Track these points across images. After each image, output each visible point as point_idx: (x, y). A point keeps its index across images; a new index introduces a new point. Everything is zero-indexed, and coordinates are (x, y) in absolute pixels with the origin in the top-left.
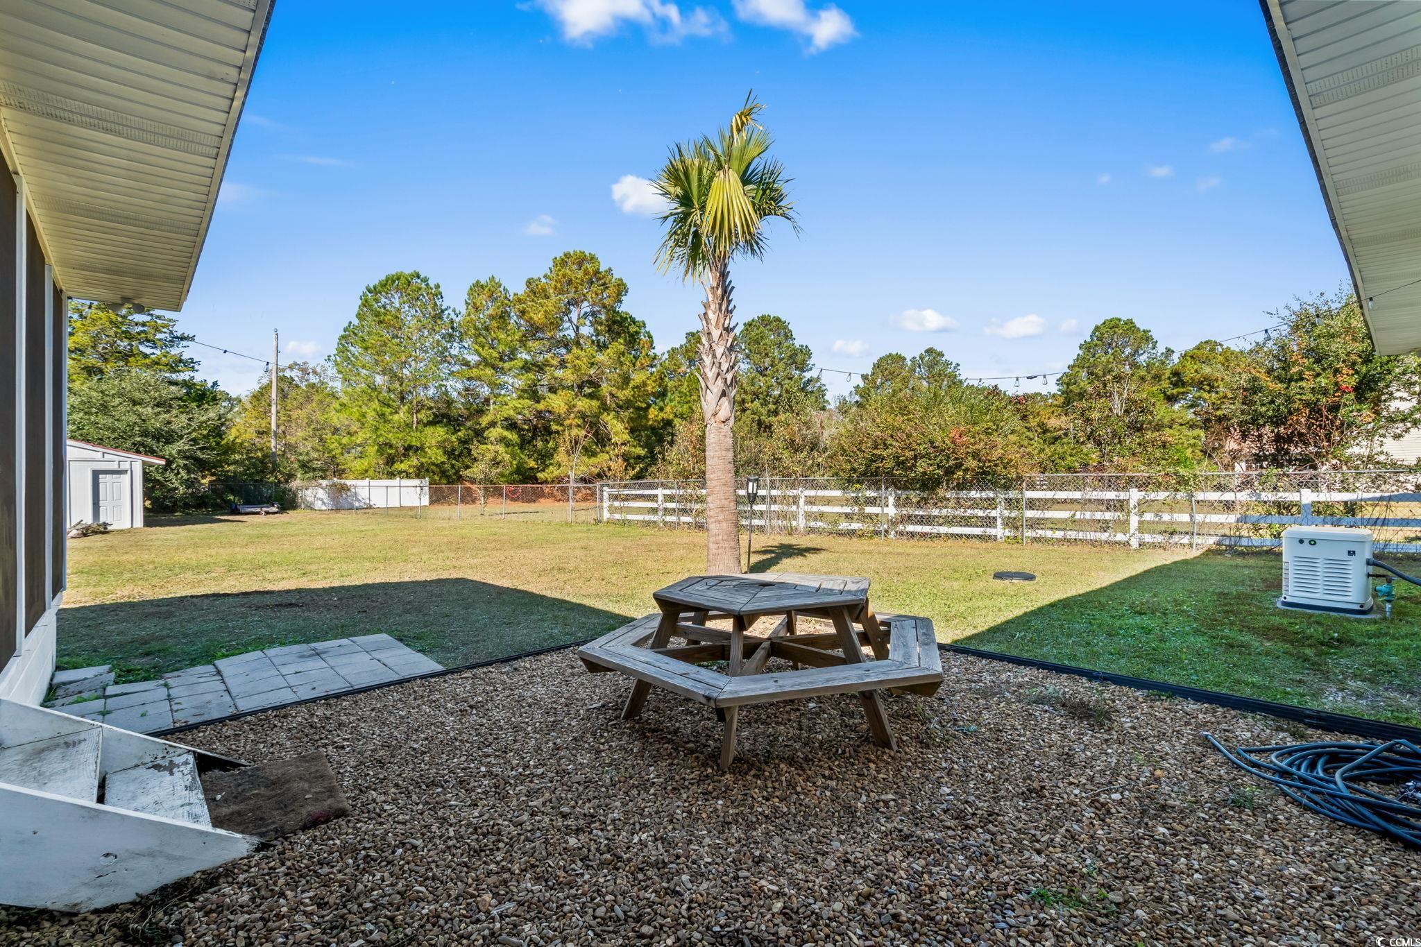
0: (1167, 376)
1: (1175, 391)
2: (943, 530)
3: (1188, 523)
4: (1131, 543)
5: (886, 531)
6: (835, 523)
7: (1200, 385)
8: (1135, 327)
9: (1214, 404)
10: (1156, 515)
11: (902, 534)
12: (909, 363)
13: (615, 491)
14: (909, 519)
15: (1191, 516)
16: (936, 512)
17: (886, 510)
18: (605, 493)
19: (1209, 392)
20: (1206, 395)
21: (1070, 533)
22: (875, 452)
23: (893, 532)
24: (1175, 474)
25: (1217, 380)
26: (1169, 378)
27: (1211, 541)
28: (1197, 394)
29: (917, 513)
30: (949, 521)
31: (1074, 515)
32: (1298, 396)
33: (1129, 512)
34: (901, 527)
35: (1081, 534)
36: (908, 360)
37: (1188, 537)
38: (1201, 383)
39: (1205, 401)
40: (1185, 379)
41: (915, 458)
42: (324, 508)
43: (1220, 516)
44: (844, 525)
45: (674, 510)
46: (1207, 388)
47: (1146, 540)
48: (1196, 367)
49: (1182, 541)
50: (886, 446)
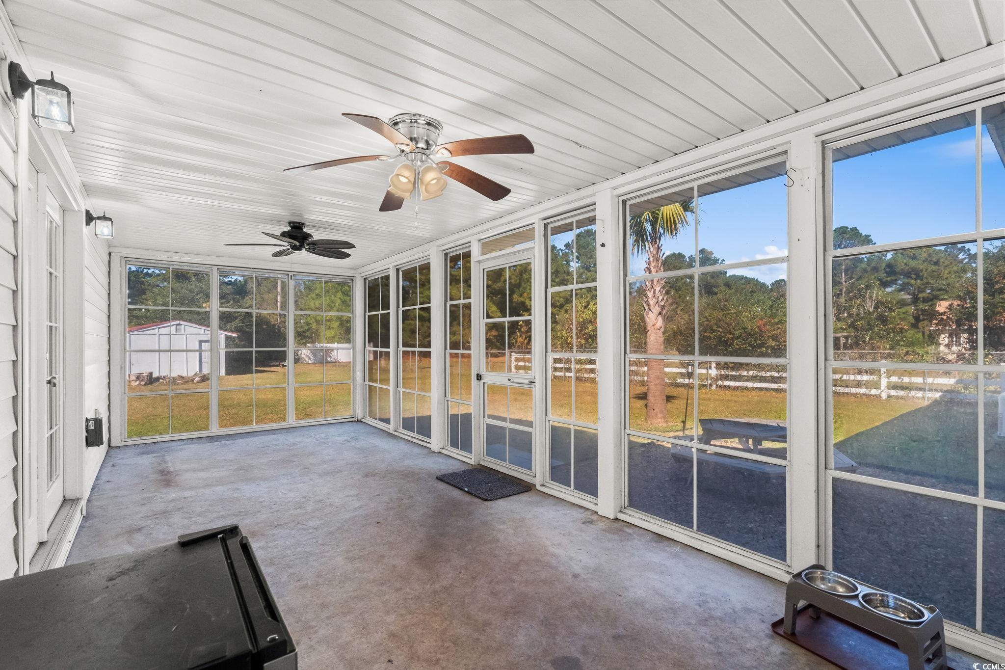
0: (883, 268)
1: (889, 279)
2: (750, 384)
3: (921, 383)
4: (882, 396)
5: (711, 385)
6: (675, 378)
7: (907, 275)
8: (859, 232)
9: (919, 287)
10: (899, 378)
11: (720, 386)
12: (688, 260)
13: (520, 356)
14: (727, 378)
15: (924, 379)
16: (745, 373)
17: (710, 371)
18: (513, 357)
19: (916, 279)
20: (913, 282)
21: (839, 388)
22: (706, 334)
23: (715, 386)
24: (913, 352)
25: (922, 271)
26: (884, 269)
27: (937, 395)
28: (906, 281)
29: (731, 373)
30: (754, 379)
31: (842, 377)
32: (1001, 304)
33: (880, 376)
34: (720, 383)
35: (847, 389)
36: (687, 257)
37: (921, 392)
38: (910, 273)
39: (912, 286)
40: (897, 270)
41: (733, 339)
42: (310, 362)
43: (944, 379)
44: (680, 380)
45: (562, 368)
46: (913, 276)
47: (892, 394)
48: (905, 261)
49: (917, 395)
50: (712, 331)
